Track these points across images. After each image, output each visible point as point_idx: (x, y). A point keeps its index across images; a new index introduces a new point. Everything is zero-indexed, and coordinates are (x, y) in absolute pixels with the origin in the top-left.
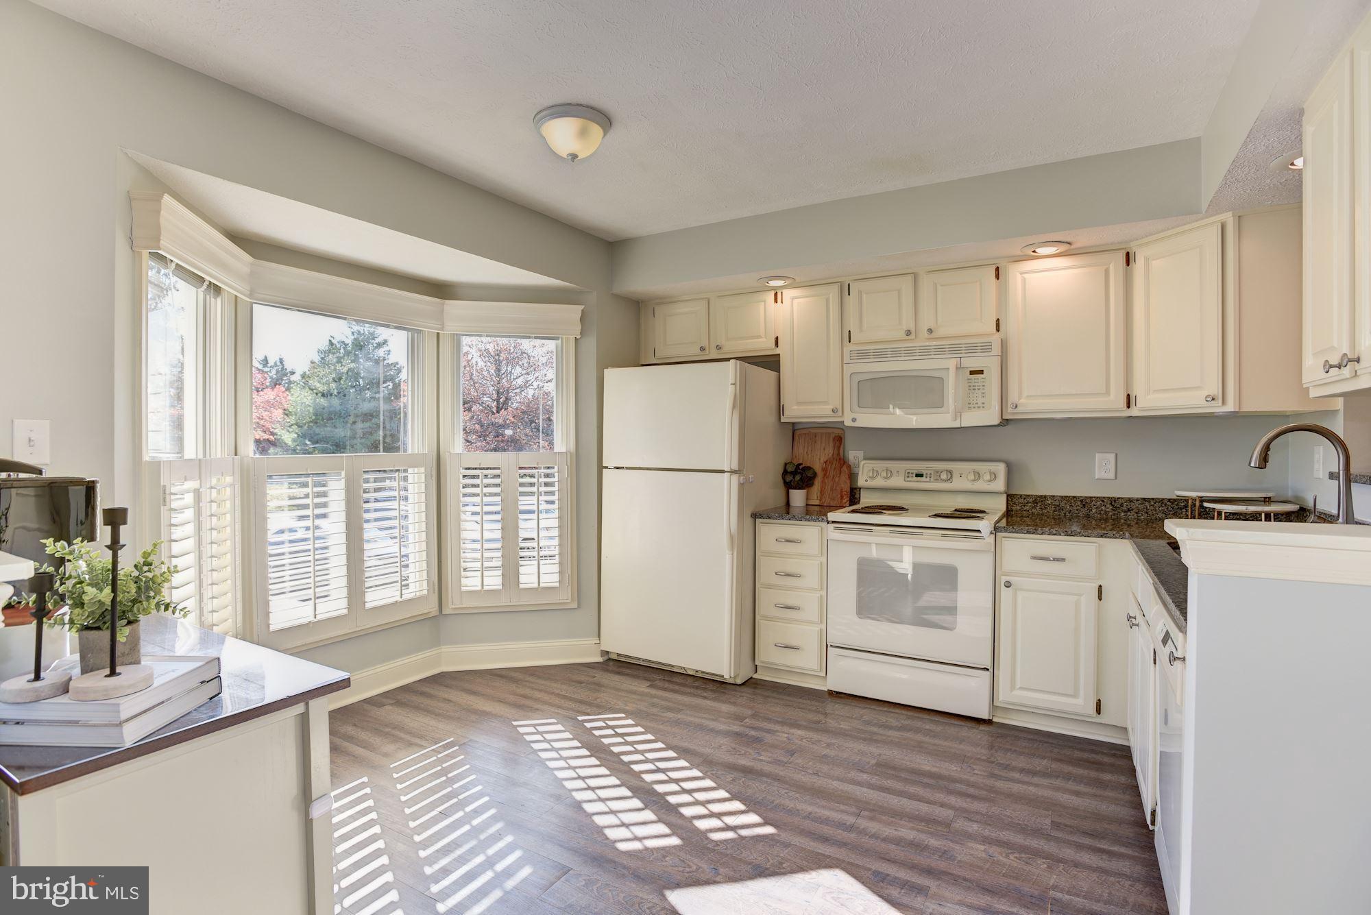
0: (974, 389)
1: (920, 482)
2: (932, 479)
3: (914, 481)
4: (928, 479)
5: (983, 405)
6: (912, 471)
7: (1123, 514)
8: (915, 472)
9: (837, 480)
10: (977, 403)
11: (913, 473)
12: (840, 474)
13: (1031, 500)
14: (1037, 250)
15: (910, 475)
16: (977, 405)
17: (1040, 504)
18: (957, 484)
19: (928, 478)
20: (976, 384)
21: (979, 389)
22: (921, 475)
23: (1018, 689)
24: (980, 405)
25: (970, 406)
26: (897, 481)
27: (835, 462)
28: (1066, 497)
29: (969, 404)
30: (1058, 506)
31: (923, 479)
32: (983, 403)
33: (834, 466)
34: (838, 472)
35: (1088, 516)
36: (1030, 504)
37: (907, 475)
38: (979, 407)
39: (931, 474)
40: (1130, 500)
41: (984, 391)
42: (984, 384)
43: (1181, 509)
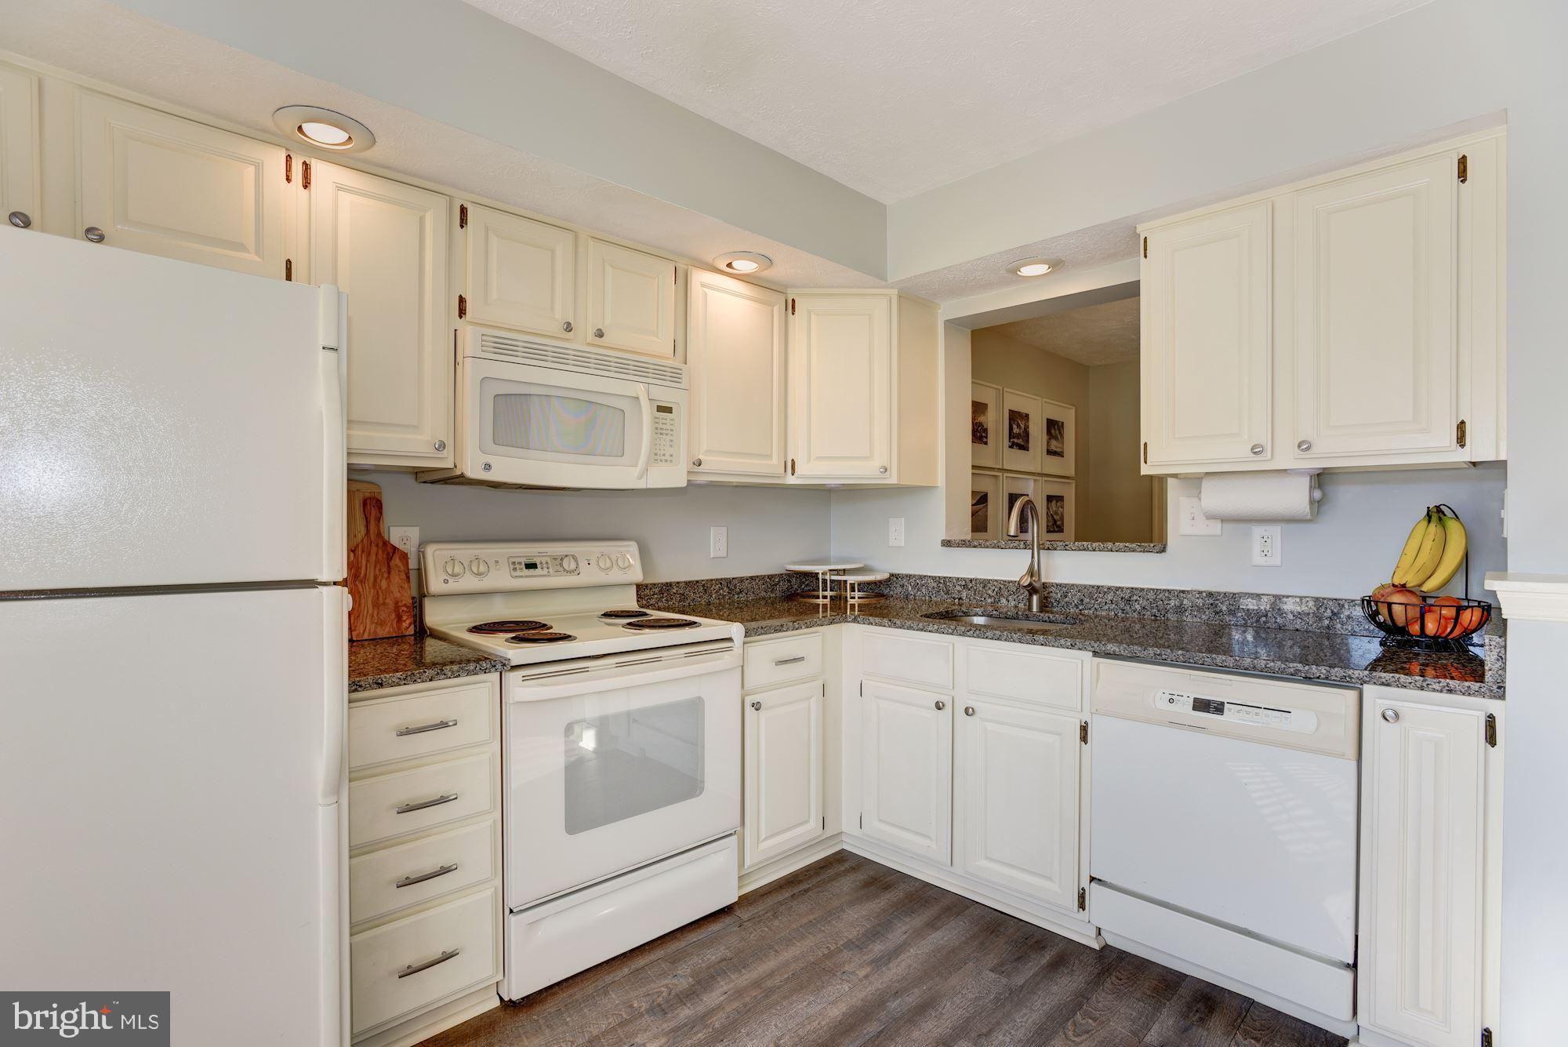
0: (661, 434)
1: (535, 576)
2: (551, 570)
3: (526, 576)
4: (545, 572)
5: (671, 458)
6: (519, 560)
7: (736, 596)
8: (524, 560)
9: (384, 584)
10: (664, 455)
11: (520, 563)
12: (389, 573)
13: (657, 590)
14: (734, 264)
15: (517, 566)
16: (663, 458)
17: (665, 594)
18: (589, 575)
19: (545, 569)
20: (664, 426)
21: (667, 435)
22: (531, 566)
23: (763, 841)
24: (667, 457)
25: (656, 457)
26: (502, 578)
27: (374, 549)
28: (690, 582)
29: (656, 454)
30: (683, 595)
31: (538, 571)
32: (671, 456)
33: (373, 558)
34: (384, 569)
35: (709, 604)
36: (656, 596)
37: (512, 567)
38: (666, 461)
39: (547, 563)
40: (742, 580)
41: (672, 438)
42: (672, 427)
43: (776, 585)
